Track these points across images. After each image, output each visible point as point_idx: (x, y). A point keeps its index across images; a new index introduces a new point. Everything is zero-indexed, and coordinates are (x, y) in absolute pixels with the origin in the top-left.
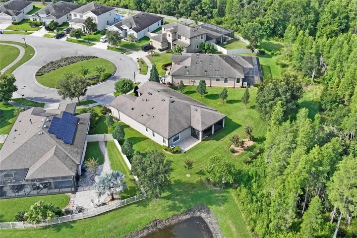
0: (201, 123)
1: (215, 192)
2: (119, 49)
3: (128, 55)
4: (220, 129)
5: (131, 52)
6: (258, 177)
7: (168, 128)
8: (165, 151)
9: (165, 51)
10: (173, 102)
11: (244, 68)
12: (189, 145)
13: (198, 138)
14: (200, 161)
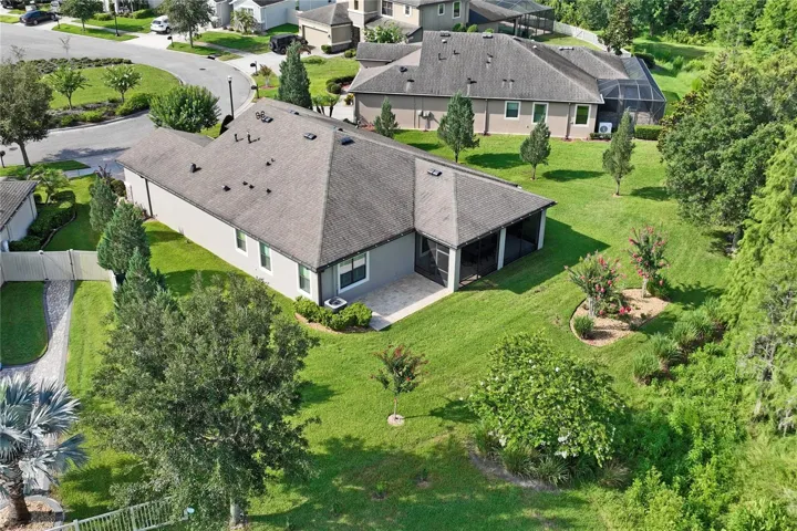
0: (454, 215)
1: (522, 498)
2: (202, 48)
3: (229, 63)
4: (527, 253)
5: (239, 54)
6: (711, 440)
7: (320, 228)
8: (304, 320)
9: (342, 54)
10: (348, 142)
11: (598, 82)
12: (405, 304)
13: (442, 282)
14: (447, 362)
